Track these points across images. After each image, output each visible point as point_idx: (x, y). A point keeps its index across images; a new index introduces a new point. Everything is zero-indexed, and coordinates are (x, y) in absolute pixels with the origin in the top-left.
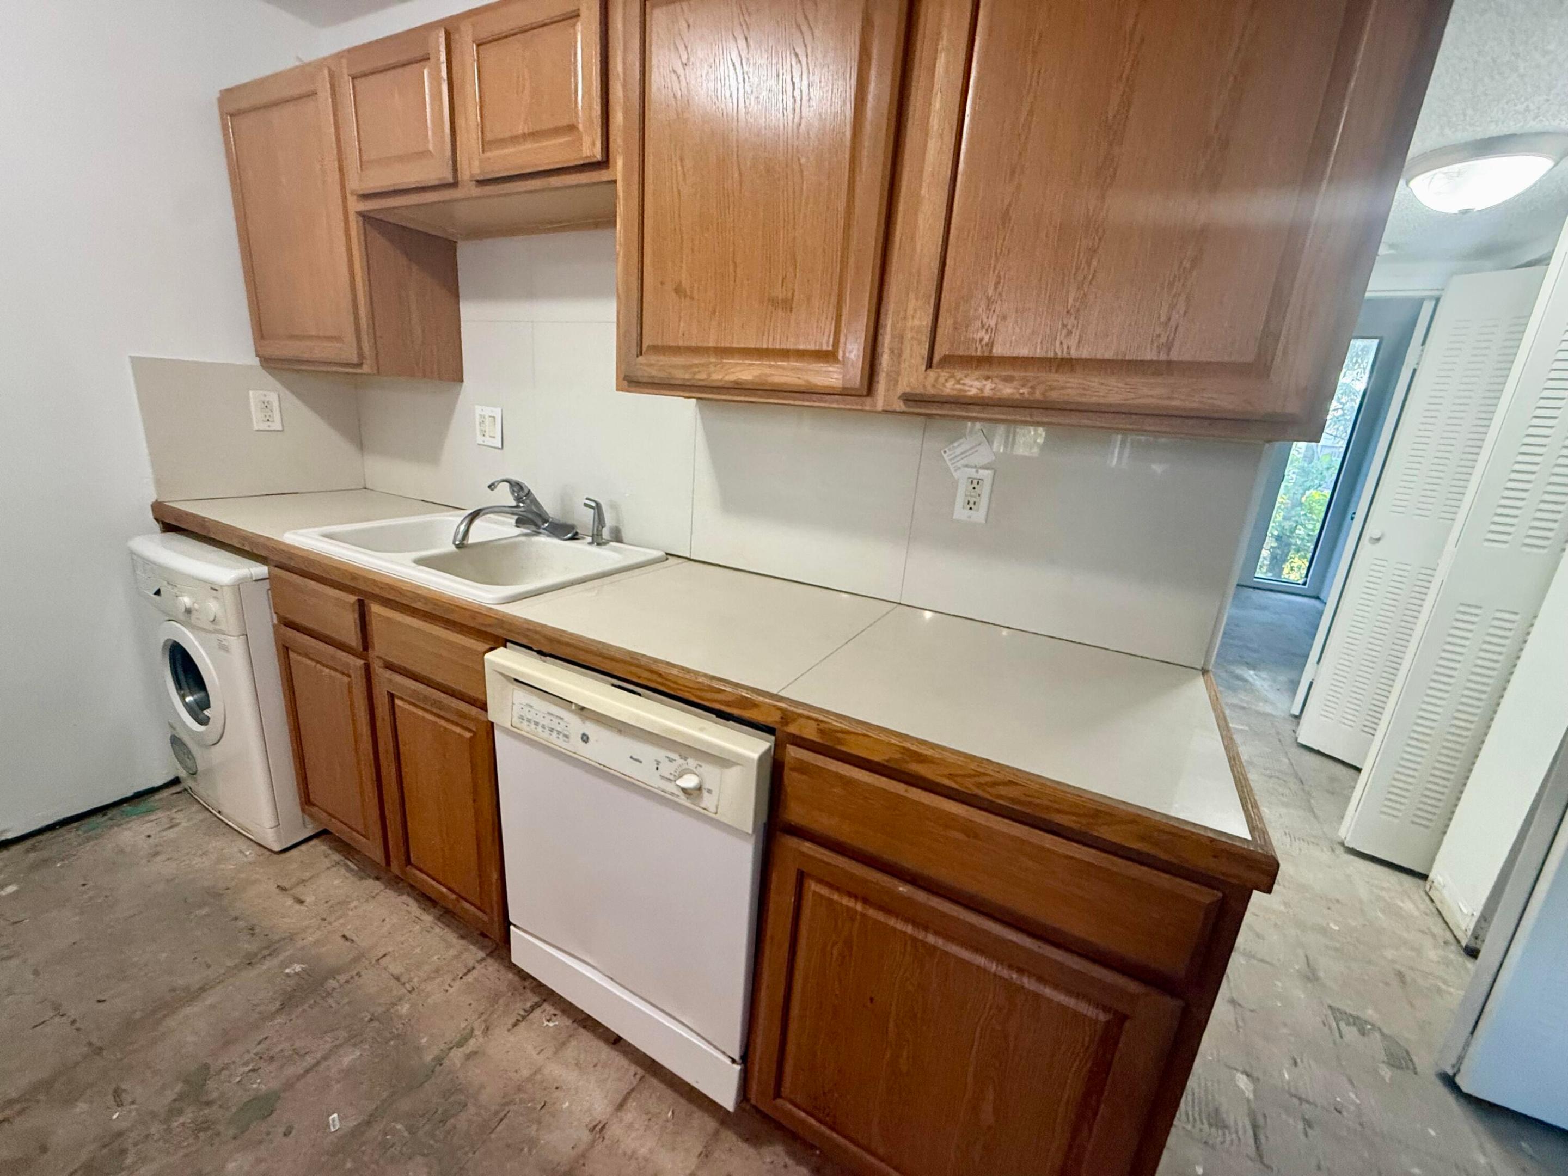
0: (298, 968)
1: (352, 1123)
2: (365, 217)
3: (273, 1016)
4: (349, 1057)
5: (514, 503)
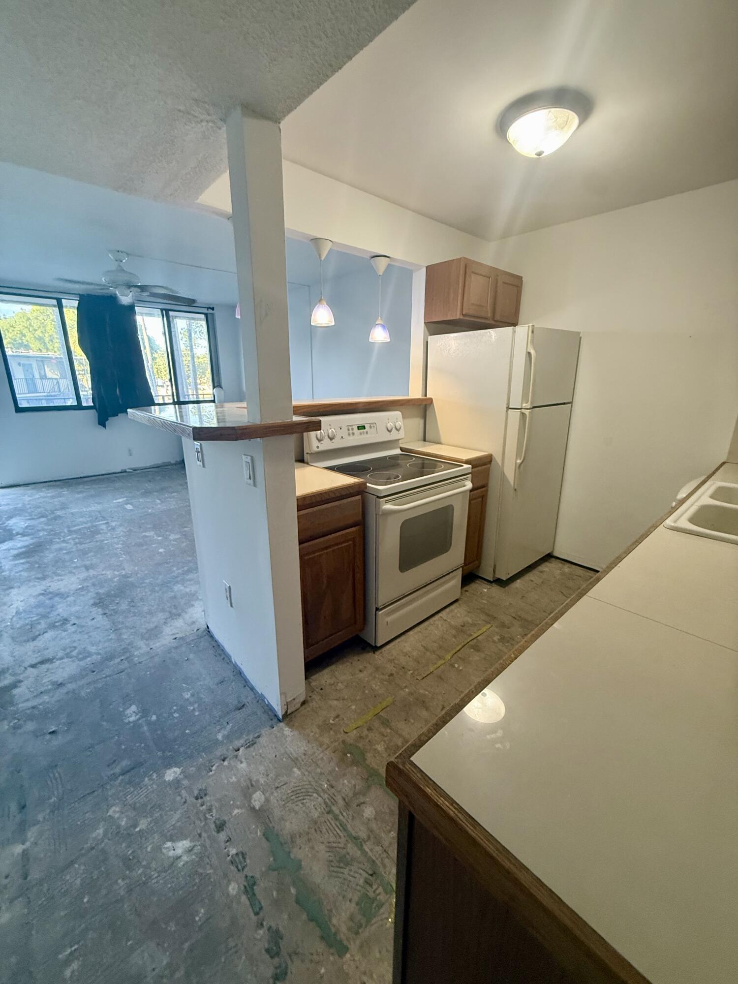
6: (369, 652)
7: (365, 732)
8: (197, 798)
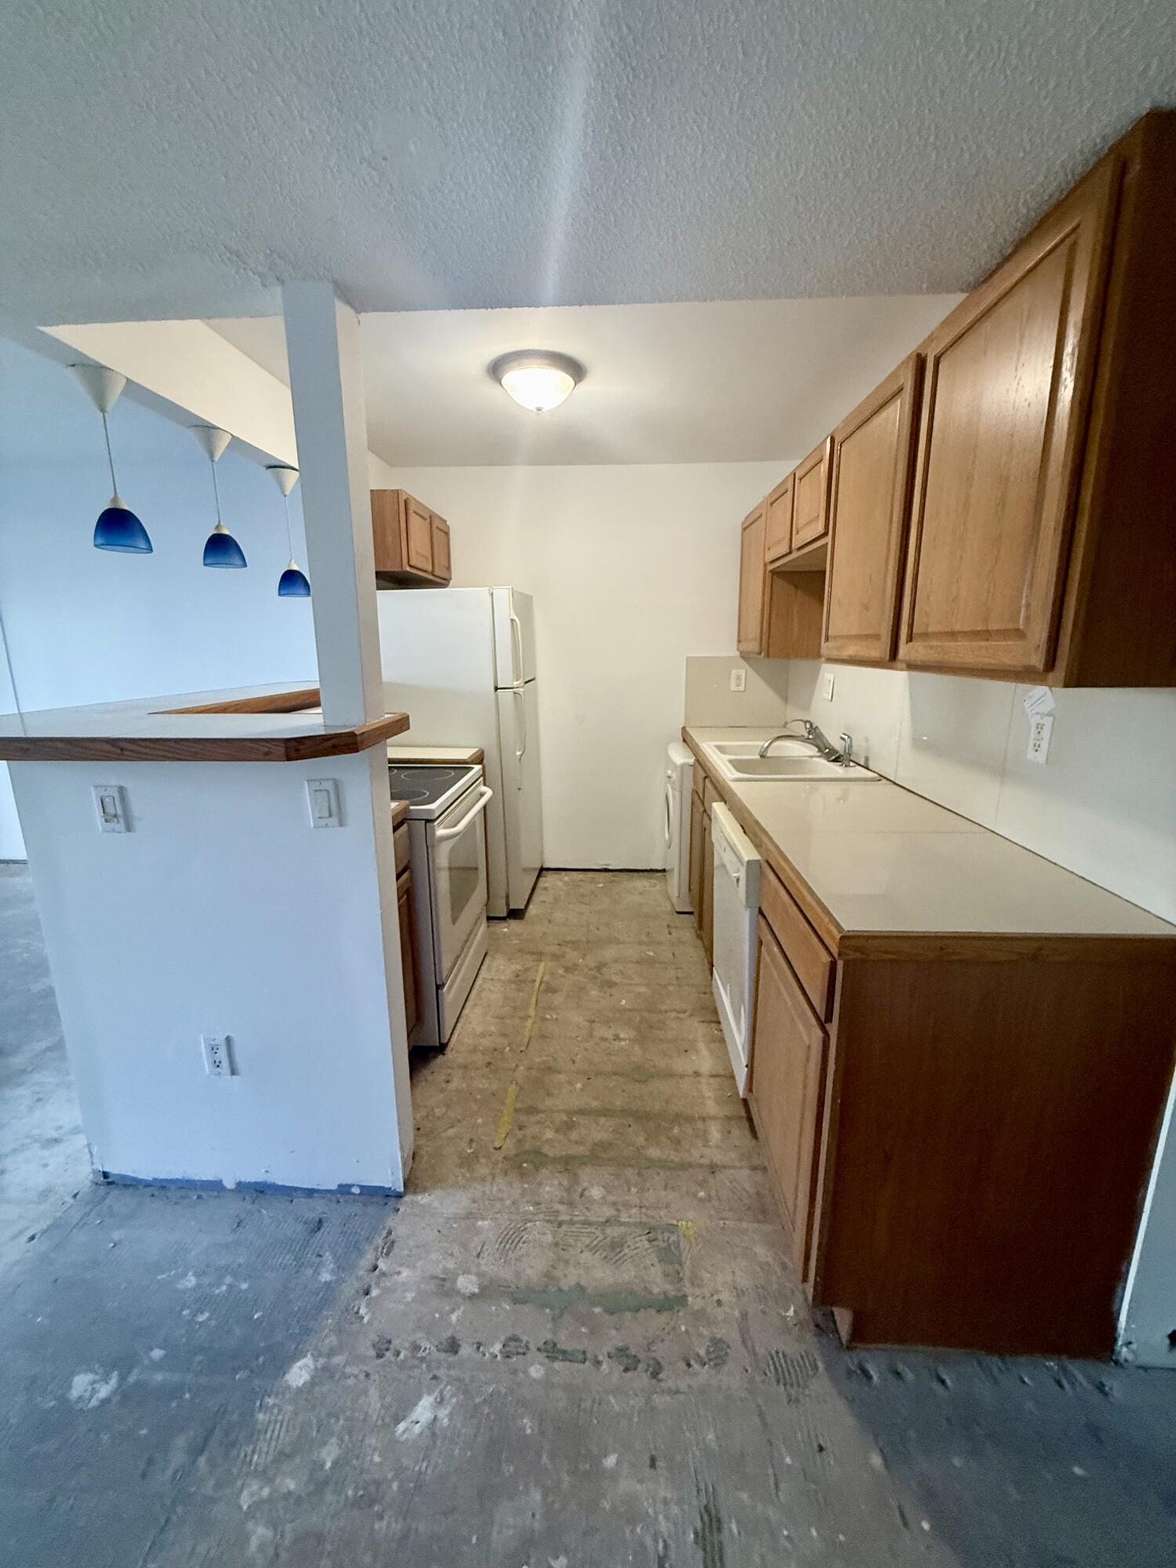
0: (651, 954)
1: (628, 1007)
2: (773, 572)
3: (632, 962)
4: (642, 989)
5: (806, 735)
6: (435, 1057)
7: (520, 1134)
8: (380, 1356)
